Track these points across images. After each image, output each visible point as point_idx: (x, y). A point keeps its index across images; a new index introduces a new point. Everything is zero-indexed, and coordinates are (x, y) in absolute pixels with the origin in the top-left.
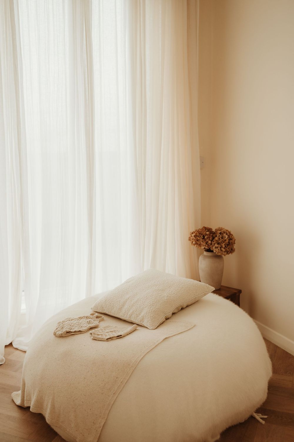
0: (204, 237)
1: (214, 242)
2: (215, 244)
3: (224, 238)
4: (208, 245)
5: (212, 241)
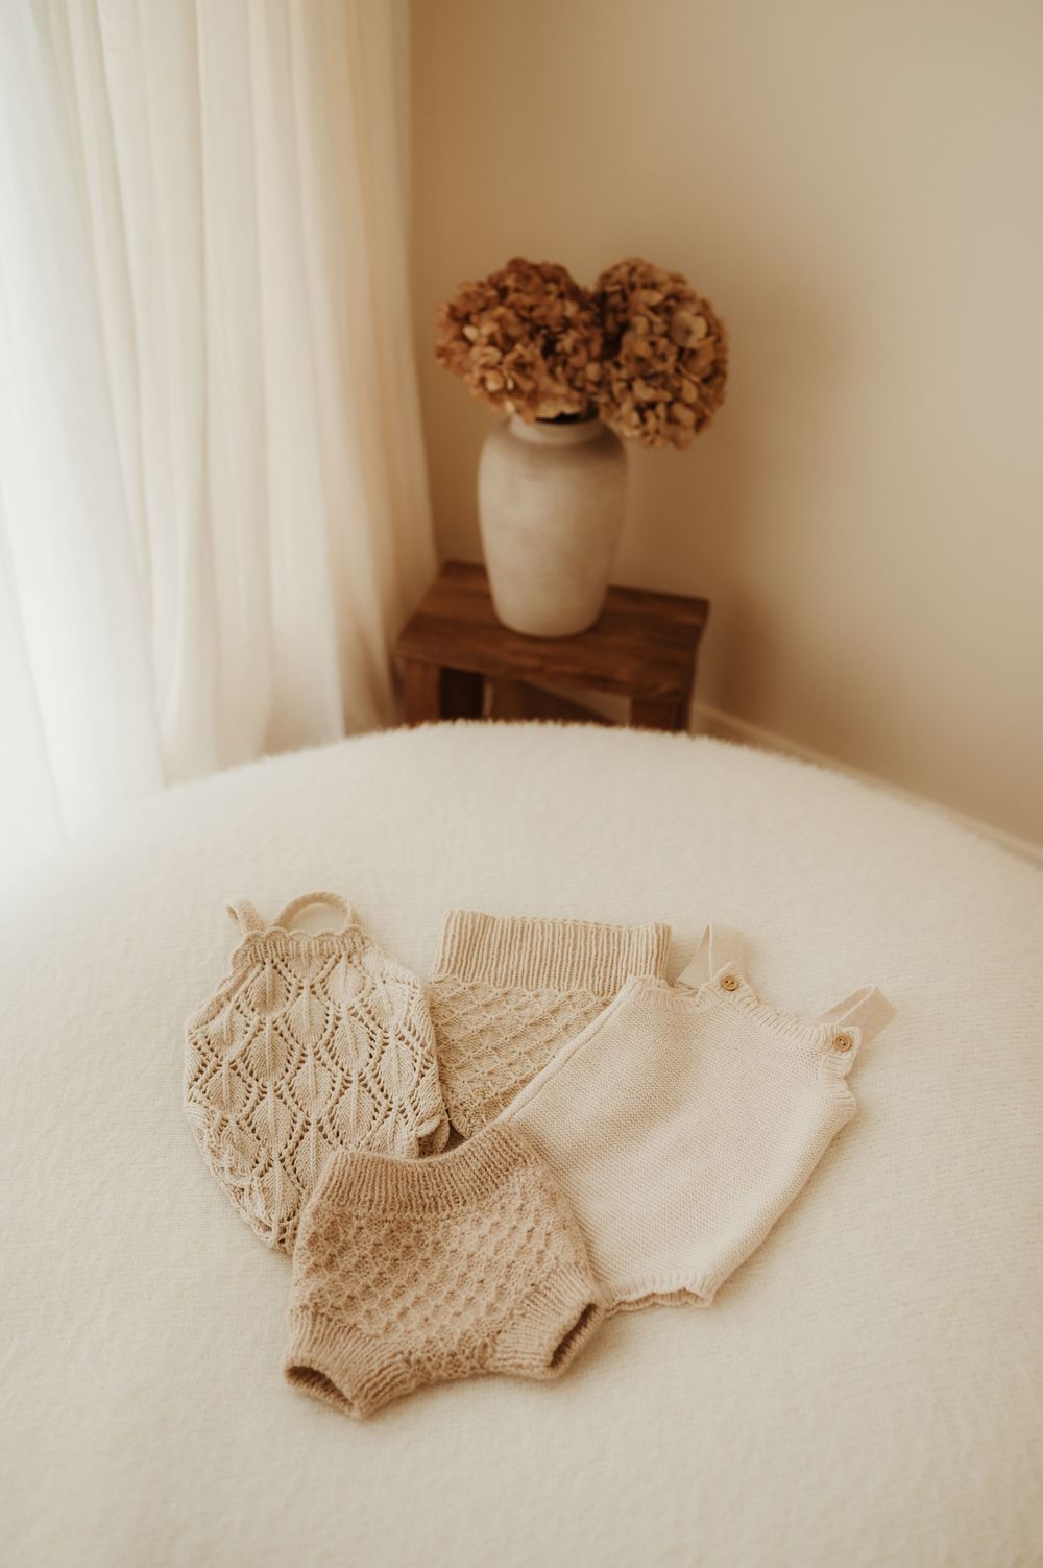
0: (550, 338)
1: (618, 366)
2: (630, 384)
4: (582, 391)
5: (604, 361)
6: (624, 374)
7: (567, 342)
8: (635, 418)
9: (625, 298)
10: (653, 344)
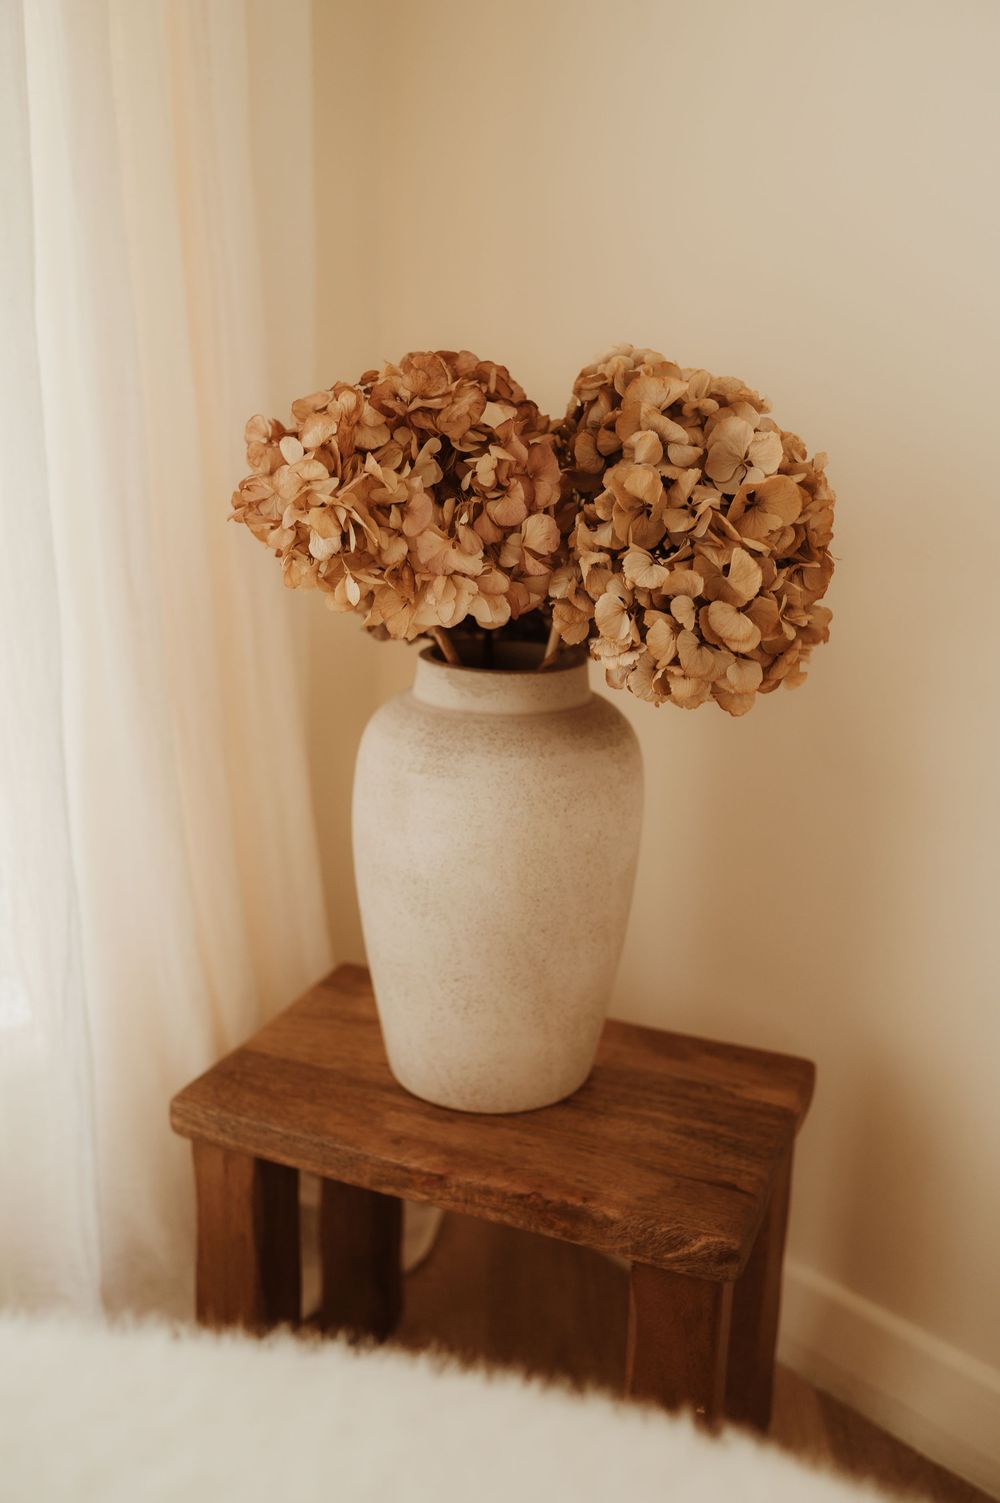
0: (451, 460)
1: (594, 523)
2: (616, 557)
3: (724, 474)
4: (517, 575)
5: (564, 514)
6: (604, 537)
7: (484, 469)
8: (626, 628)
9: (616, 401)
10: (669, 483)
